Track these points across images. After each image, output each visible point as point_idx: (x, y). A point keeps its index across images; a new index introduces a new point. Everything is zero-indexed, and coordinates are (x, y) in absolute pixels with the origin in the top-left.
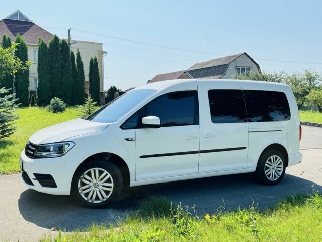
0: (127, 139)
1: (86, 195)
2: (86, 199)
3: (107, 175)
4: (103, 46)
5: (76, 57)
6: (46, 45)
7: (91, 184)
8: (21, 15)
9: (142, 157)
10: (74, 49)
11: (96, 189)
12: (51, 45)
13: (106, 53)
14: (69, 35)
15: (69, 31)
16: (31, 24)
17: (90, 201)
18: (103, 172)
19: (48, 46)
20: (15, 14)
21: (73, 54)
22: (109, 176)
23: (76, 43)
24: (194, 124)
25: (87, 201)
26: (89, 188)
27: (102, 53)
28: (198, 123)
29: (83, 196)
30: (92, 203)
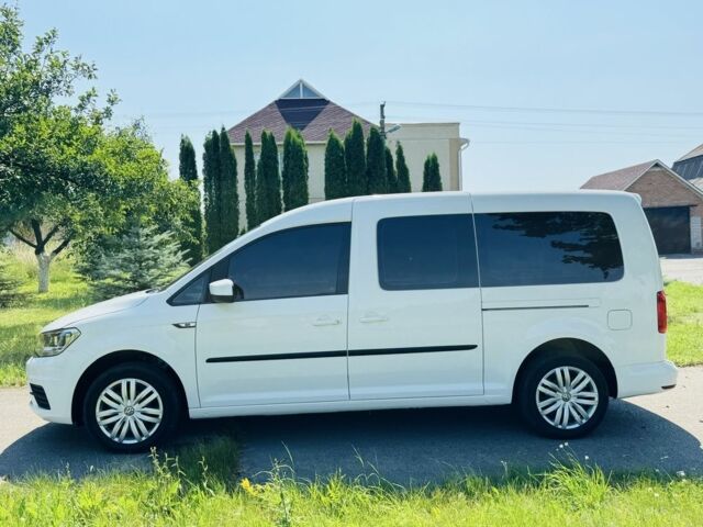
0: (178, 326)
1: (110, 427)
2: (108, 435)
3: (151, 393)
4: (460, 127)
5: (395, 158)
6: (337, 141)
7: (121, 408)
8: (306, 88)
9: (209, 361)
10: (390, 144)
11: (129, 418)
12: (347, 140)
13: (467, 141)
14: (383, 117)
15: (382, 107)
16: (324, 102)
17: (116, 440)
18: (145, 387)
19: (342, 142)
20: (296, 89)
21: (388, 152)
22: (156, 395)
23: (395, 129)
24: (337, 293)
25: (110, 440)
26: (116, 414)
27: (458, 144)
28: (345, 291)
29: (103, 429)
30: (120, 444)
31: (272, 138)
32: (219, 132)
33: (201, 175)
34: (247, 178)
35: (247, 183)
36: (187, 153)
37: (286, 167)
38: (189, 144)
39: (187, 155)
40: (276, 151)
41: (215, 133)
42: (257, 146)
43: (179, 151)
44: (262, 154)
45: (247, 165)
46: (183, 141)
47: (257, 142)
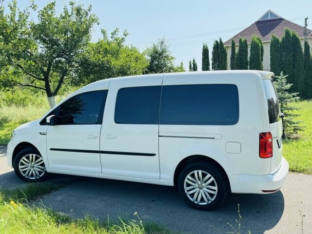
1: (24, 172)
2: (24, 175)
6: (278, 40)
7: (29, 165)
8: (272, 14)
9: (51, 149)
11: (32, 169)
12: (283, 39)
16: (281, 19)
17: (27, 177)
19: (280, 40)
25: (24, 177)
26: (27, 167)
28: (101, 123)
29: (21, 172)
31: (246, 41)
32: (219, 41)
33: (211, 62)
34: (231, 61)
35: (231, 64)
36: (205, 52)
37: (251, 55)
38: (207, 47)
39: (205, 53)
40: (247, 47)
41: (217, 41)
42: (237, 46)
43: (202, 51)
44: (239, 49)
45: (232, 55)
46: (204, 46)
47: (237, 44)
